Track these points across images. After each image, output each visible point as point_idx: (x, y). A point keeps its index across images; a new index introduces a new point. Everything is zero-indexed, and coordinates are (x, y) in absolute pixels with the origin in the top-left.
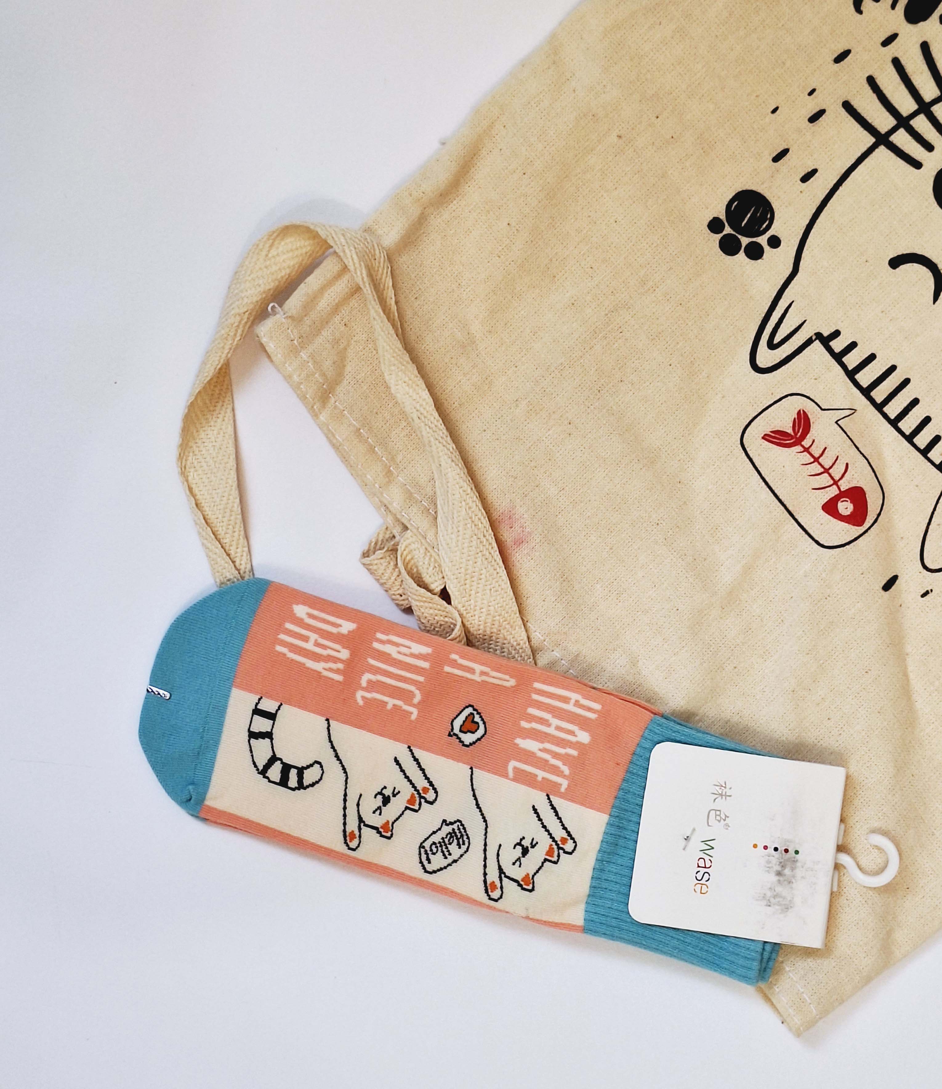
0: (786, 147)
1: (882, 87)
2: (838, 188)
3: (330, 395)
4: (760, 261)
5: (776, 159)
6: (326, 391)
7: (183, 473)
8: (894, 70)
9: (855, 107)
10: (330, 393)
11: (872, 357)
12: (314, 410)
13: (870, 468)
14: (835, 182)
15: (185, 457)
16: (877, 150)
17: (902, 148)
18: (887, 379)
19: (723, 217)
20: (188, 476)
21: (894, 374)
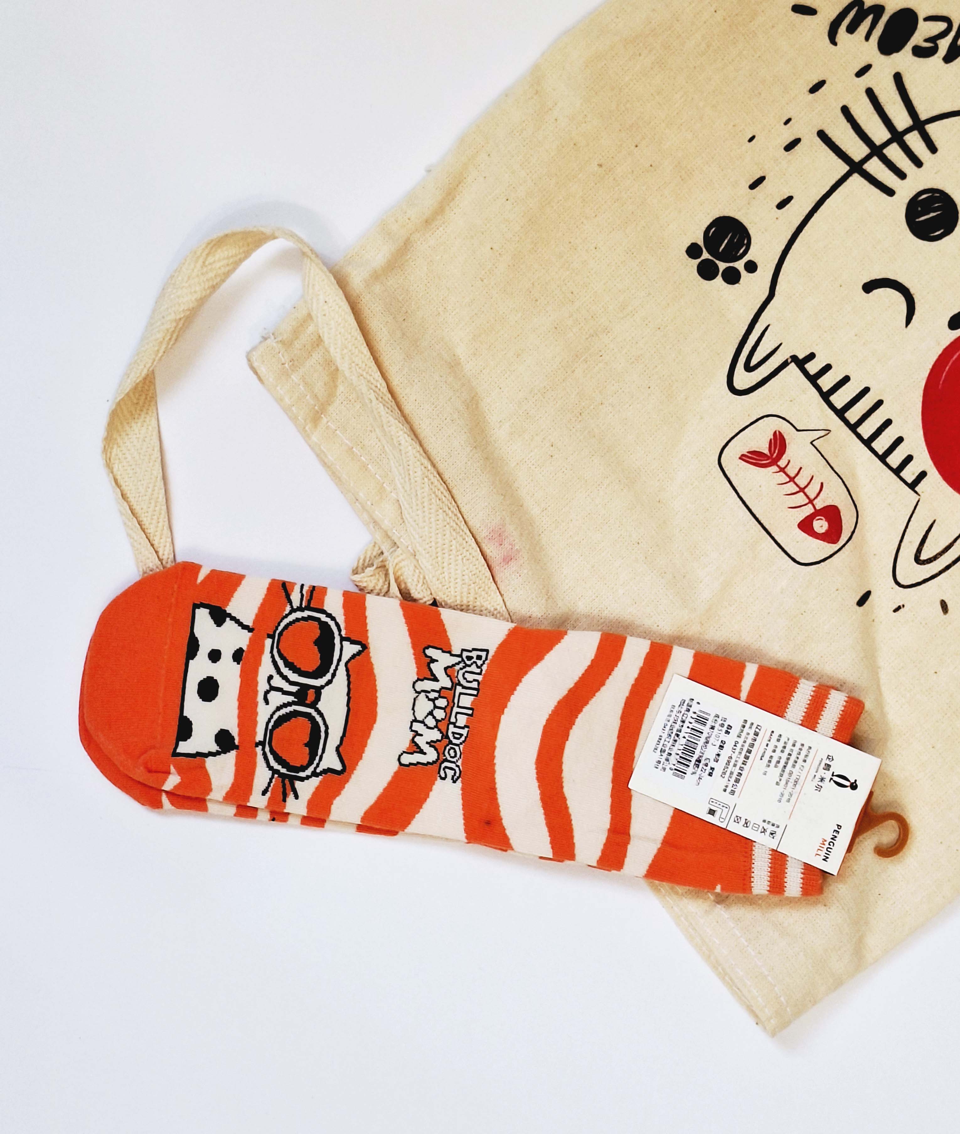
0: (763, 175)
1: (856, 117)
2: (813, 215)
3: (323, 416)
4: (737, 285)
5: (753, 186)
6: (318, 412)
7: (109, 466)
8: (868, 100)
9: (829, 136)
10: (321, 414)
11: (846, 379)
12: (306, 431)
13: (844, 487)
14: (810, 209)
15: (109, 450)
16: (851, 178)
17: (876, 177)
18: (861, 401)
19: (701, 243)
20: (113, 468)
21: (867, 396)
